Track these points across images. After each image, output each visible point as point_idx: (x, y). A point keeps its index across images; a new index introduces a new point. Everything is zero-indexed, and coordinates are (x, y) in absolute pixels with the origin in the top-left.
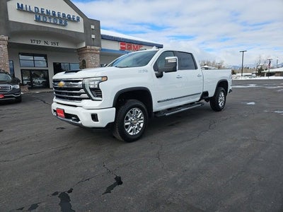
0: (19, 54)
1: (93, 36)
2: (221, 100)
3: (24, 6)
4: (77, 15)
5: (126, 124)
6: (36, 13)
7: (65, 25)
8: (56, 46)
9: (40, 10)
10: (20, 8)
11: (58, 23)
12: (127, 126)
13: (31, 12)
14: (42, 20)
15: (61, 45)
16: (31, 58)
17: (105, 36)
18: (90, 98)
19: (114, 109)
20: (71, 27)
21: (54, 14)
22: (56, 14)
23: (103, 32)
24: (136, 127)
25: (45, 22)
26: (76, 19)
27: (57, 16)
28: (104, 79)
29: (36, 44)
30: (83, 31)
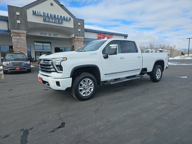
0: (35, 42)
1: (79, 30)
2: (158, 75)
3: (37, 12)
4: (69, 16)
5: (80, 89)
6: (44, 16)
7: (62, 23)
8: (56, 37)
9: (46, 14)
10: (34, 13)
11: (57, 22)
12: (81, 90)
13: (41, 16)
14: (47, 20)
15: (59, 36)
16: (42, 44)
17: (87, 29)
18: (56, 71)
19: (71, 79)
20: (66, 24)
21: (55, 17)
22: (56, 16)
23: (86, 27)
24: (88, 91)
25: (49, 22)
26: (68, 19)
27: (56, 17)
28: (64, 59)
29: (43, 35)
30: (73, 27)
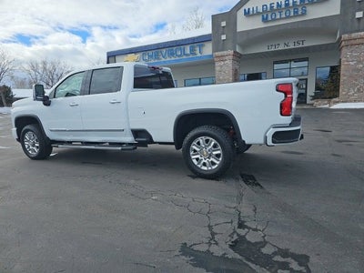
1: (359, 14)
3: (251, 10)
6: (264, 12)
8: (301, 46)
10: (247, 14)
11: (292, 14)
13: (258, 13)
21: (287, 5)
22: (291, 2)
25: (274, 20)
27: (291, 5)
29: (274, 49)
30: (338, 12)
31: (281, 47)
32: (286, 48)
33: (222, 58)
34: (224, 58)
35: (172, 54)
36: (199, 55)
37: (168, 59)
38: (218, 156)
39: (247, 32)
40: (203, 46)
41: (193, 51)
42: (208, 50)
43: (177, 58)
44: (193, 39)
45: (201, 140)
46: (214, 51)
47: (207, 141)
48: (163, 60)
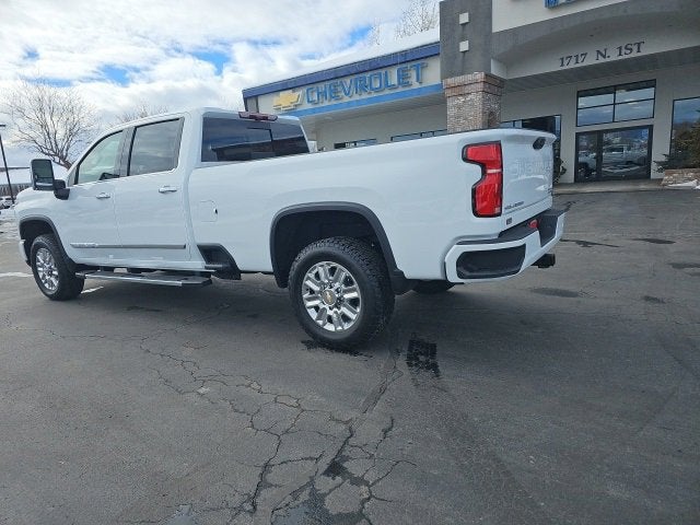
31: (591, 60)
32: (602, 60)
33: (460, 90)
34: (467, 89)
35: (363, 88)
36: (416, 85)
37: (356, 97)
38: (354, 302)
39: (514, 32)
40: (424, 67)
41: (403, 78)
42: (433, 74)
43: (374, 95)
44: (404, 53)
45: (321, 268)
46: (444, 77)
47: (333, 270)
48: (347, 99)
